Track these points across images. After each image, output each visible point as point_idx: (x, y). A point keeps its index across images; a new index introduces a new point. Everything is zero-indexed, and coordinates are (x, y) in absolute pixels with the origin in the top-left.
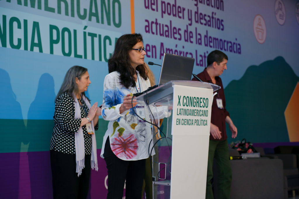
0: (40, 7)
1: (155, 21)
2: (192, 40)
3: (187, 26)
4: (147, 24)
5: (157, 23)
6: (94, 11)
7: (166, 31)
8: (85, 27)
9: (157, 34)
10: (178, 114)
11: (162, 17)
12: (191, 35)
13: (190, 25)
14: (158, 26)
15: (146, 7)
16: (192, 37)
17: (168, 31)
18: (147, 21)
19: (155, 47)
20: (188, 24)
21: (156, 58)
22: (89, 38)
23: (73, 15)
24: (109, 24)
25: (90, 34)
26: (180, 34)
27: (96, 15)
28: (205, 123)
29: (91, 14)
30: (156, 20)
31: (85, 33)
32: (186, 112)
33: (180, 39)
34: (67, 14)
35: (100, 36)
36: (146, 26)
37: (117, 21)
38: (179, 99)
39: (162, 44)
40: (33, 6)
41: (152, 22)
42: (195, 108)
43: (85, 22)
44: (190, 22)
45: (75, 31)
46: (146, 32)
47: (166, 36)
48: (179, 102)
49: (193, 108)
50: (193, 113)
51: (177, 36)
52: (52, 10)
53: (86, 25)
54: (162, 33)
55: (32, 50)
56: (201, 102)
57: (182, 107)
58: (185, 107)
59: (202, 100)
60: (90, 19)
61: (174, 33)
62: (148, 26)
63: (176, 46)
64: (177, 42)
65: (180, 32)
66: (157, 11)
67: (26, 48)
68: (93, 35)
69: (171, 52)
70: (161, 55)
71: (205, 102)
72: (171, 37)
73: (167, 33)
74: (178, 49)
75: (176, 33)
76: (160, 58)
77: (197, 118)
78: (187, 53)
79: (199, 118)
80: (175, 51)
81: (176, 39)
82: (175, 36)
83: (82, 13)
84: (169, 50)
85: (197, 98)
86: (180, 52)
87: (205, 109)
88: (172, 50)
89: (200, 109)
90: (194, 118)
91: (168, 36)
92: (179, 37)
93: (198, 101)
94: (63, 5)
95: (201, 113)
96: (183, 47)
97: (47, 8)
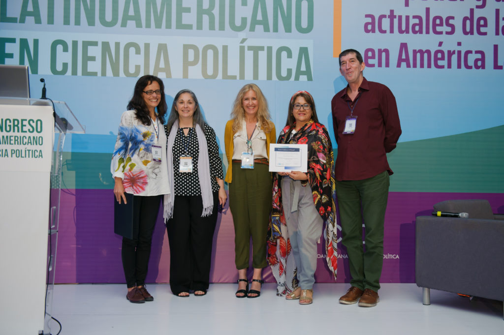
0: (169, 27)
1: (388, 13)
2: (483, 30)
3: (472, 11)
4: (369, 20)
5: (392, 16)
6: (259, 17)
7: (414, 25)
8: (243, 41)
9: (392, 31)
11: (407, 5)
12: (482, 22)
13: (482, 7)
14: (396, 21)
16: (485, 25)
17: (420, 24)
18: (367, 16)
19: (387, 51)
20: (474, 7)
21: (387, 65)
22: (249, 55)
23: (222, 28)
24: (288, 29)
25: (250, 48)
26: (453, 27)
27: (264, 22)
28: (37, 154)
29: (255, 22)
30: (392, 11)
31: (242, 49)
33: (451, 33)
34: (212, 27)
35: (270, 49)
36: (366, 25)
37: (304, 24)
39: (404, 46)
40: (158, 26)
41: (382, 17)
42: (11, 133)
43: (242, 35)
44: (480, 3)
45: (225, 48)
46: (367, 31)
47: (415, 32)
49: (5, 134)
50: (6, 140)
51: (445, 29)
52: (189, 27)
53: (245, 38)
54: (404, 28)
56: (23, 126)
59: (25, 123)
60: (252, 30)
61: (435, 25)
62: (373, 23)
63: (440, 44)
64: (443, 38)
65: (451, 22)
68: (256, 50)
69: (426, 55)
70: (400, 61)
71: (34, 125)
72: (428, 32)
73: (417, 28)
74: (445, 48)
75: (441, 25)
76: (399, 65)
77: (16, 147)
78: (468, 52)
79: (22, 147)
80: (437, 52)
81: (441, 33)
82: (438, 29)
83: (238, 23)
84: (421, 52)
85: (14, 120)
86: (449, 52)
87: (35, 134)
88: (428, 52)
89: (22, 134)
90: (9, 147)
91: (421, 32)
92: (449, 29)
93: (17, 124)
94: (206, 18)
95: (26, 140)
96: (459, 44)
97: (180, 26)
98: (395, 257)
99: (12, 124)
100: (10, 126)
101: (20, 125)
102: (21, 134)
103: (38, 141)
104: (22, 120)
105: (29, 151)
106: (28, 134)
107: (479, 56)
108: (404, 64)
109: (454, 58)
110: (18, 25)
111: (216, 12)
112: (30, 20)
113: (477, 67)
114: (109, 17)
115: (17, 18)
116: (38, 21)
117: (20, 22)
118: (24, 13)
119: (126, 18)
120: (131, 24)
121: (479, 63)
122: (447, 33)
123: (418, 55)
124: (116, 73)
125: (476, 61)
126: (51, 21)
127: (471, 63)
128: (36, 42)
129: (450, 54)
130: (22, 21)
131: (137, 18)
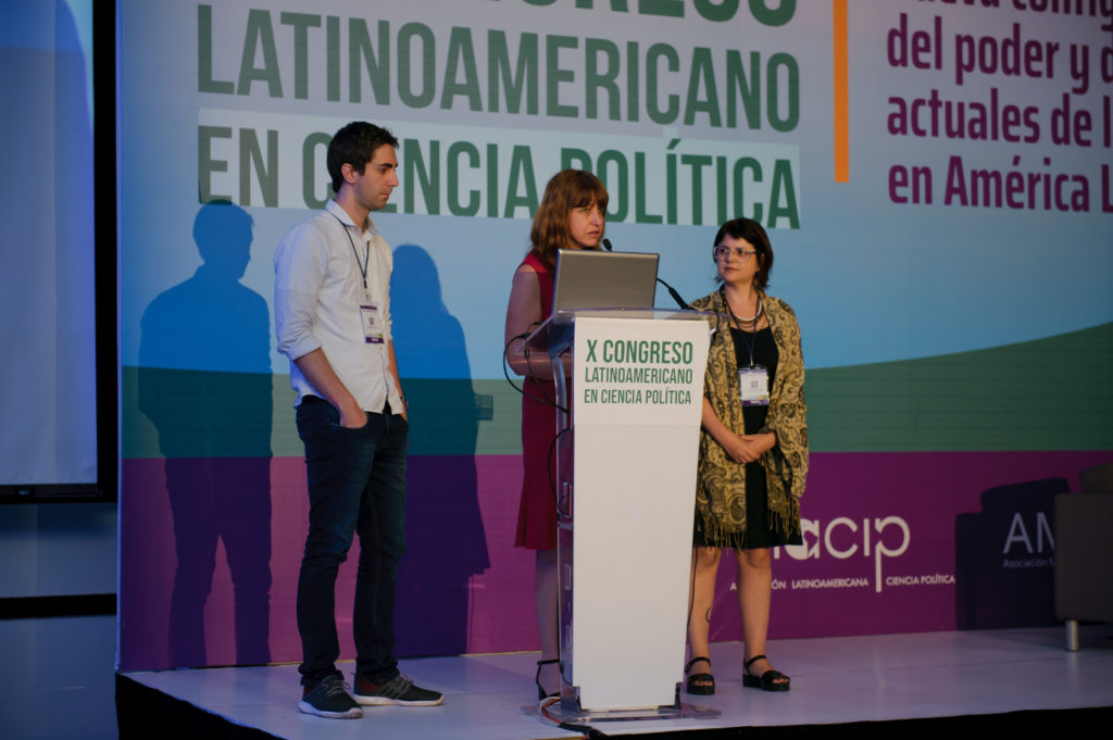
0: (533, 109)
1: (928, 97)
2: (1084, 135)
3: (1066, 98)
4: (896, 108)
5: (935, 103)
6: (702, 96)
7: (973, 122)
8: (674, 143)
9: (935, 133)
10: (590, 378)
11: (959, 81)
12: (1083, 121)
13: (1082, 91)
14: (942, 112)
15: (893, 62)
16: (1088, 127)
17: (983, 121)
18: (893, 100)
19: (927, 171)
20: (1069, 91)
21: (929, 200)
22: (684, 173)
23: (633, 116)
24: (754, 123)
25: (687, 159)
26: (1035, 127)
27: (711, 106)
28: (683, 397)
29: (694, 106)
30: (935, 93)
31: (671, 160)
32: (614, 375)
33: (1033, 139)
34: (614, 114)
35: (722, 162)
36: (892, 117)
37: (783, 113)
38: (592, 349)
39: (956, 162)
40: (513, 107)
41: (918, 103)
42: (647, 365)
43: (671, 131)
44: (1079, 84)
45: (640, 158)
46: (893, 130)
47: (974, 136)
48: (592, 353)
49: (639, 365)
50: (640, 376)
51: (1023, 131)
52: (571, 112)
53: (676, 137)
54: (955, 127)
55: (509, 213)
56: (665, 352)
57: (601, 363)
58: (613, 364)
59: (668, 348)
60: (689, 120)
61: (1007, 123)
62: (902, 116)
63: (1016, 160)
64: (1021, 148)
65: (1033, 117)
66: (939, 65)
67: (493, 212)
68: (698, 162)
69: (992, 182)
70: (950, 191)
71: (680, 351)
72: (995, 137)
73: (977, 128)
74: (1024, 169)
75: (1016, 123)
76: (948, 201)
77: (653, 387)
78: (1062, 178)
79: (661, 387)
80: (1012, 176)
81: (1016, 139)
82: (1013, 130)
83: (663, 106)
84: (984, 174)
85: (653, 343)
86: (1031, 176)
87: (682, 366)
88: (996, 175)
89: (663, 366)
90: (643, 387)
91: (983, 135)
92: (1030, 132)
93: (657, 350)
94: (603, 94)
95: (668, 376)
96: (1047, 161)
97: (555, 109)
98: (948, 579)
99: (649, 350)
100: (646, 353)
101: (660, 352)
102: (661, 366)
103: (684, 377)
104: (665, 343)
105: (672, 392)
106: (671, 366)
107: (1079, 186)
108: (956, 198)
109: (1040, 187)
110: (235, 98)
111: (622, 81)
112: (260, 87)
113: (1076, 208)
114: (417, 88)
115: (231, 84)
116: (276, 91)
117: (239, 93)
118: (248, 74)
119: (451, 89)
120: (461, 101)
121: (1080, 200)
122: (1028, 140)
123: (980, 181)
124: (433, 208)
125: (1075, 194)
126: (302, 91)
127: (1066, 199)
128: (273, 136)
129: (1033, 179)
130: (244, 89)
131: (471, 89)
